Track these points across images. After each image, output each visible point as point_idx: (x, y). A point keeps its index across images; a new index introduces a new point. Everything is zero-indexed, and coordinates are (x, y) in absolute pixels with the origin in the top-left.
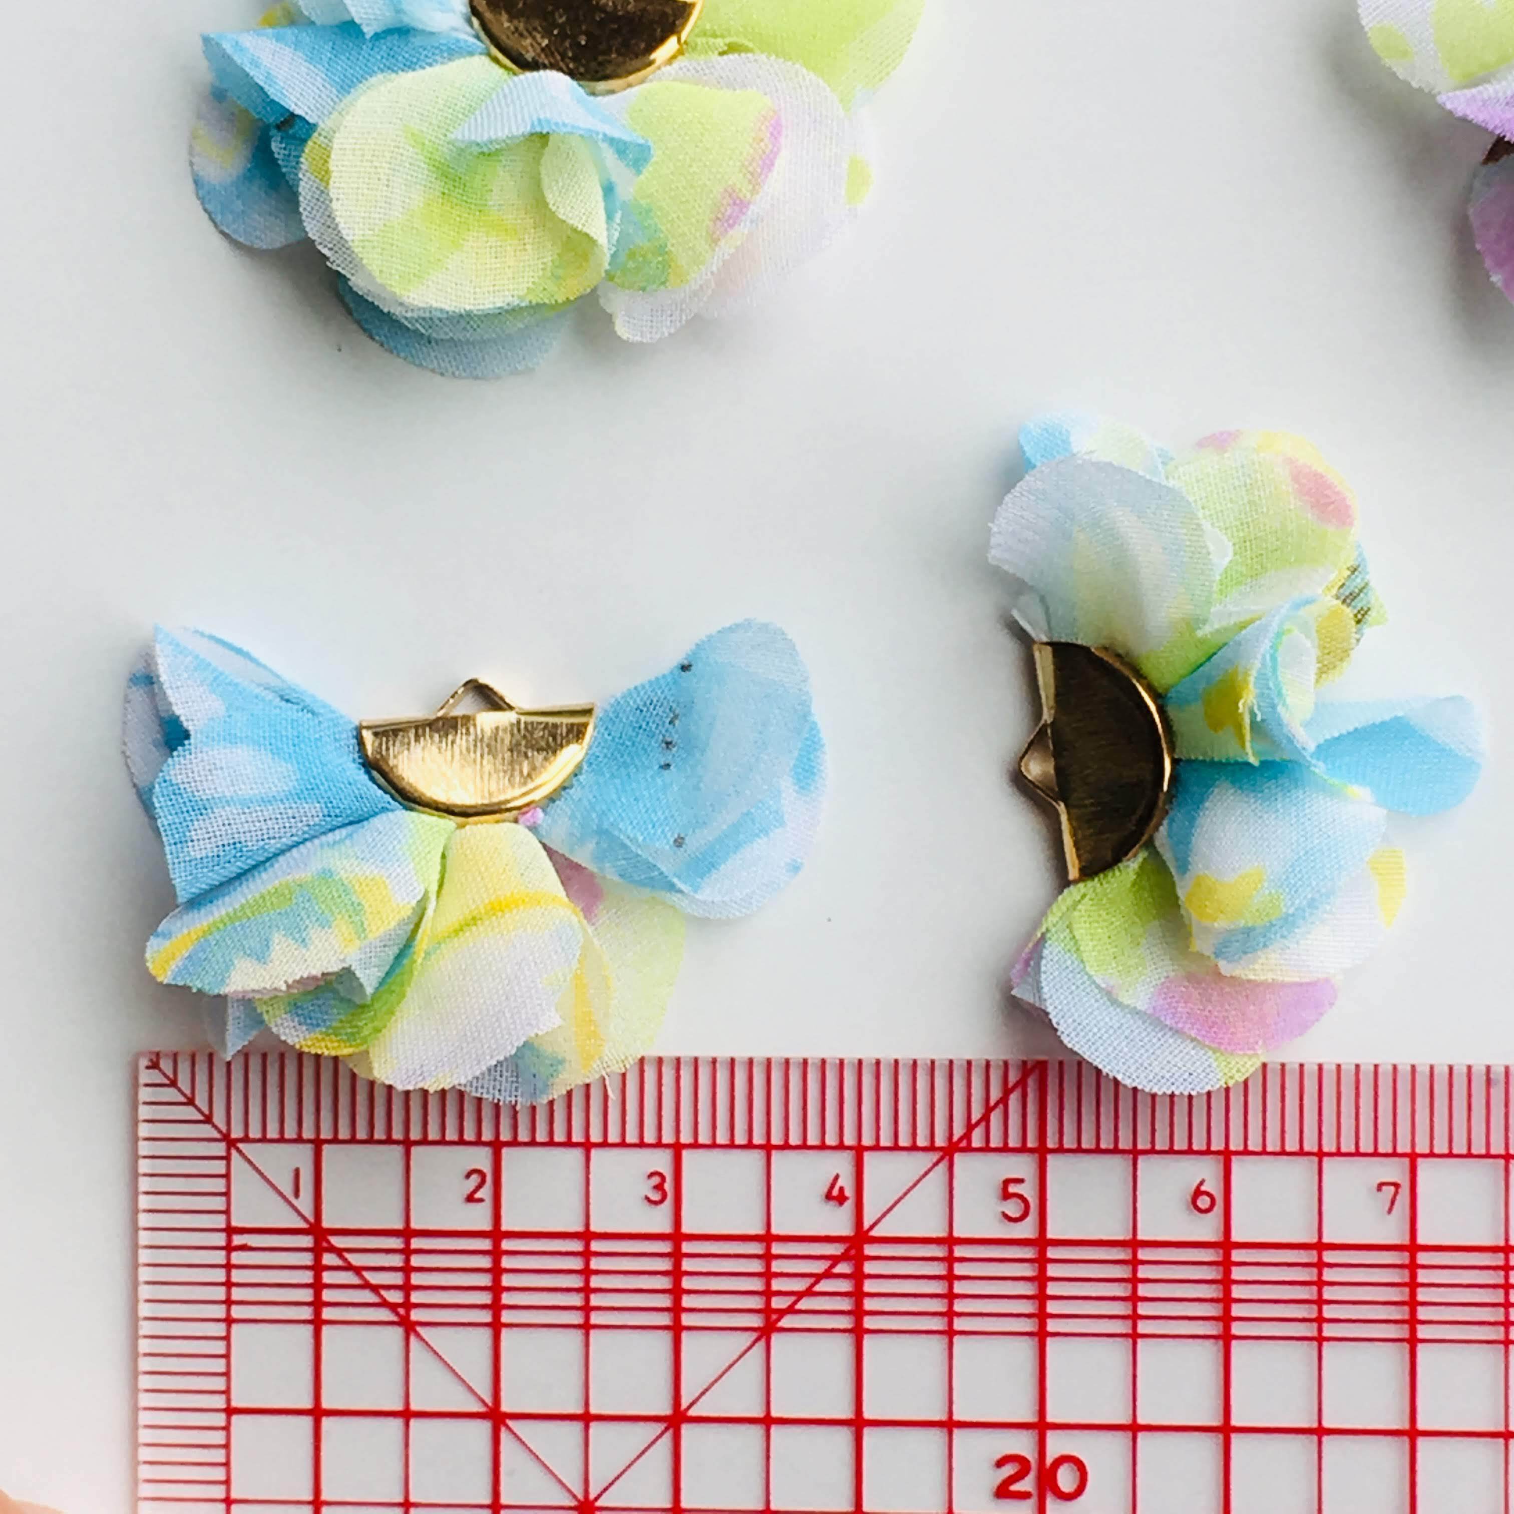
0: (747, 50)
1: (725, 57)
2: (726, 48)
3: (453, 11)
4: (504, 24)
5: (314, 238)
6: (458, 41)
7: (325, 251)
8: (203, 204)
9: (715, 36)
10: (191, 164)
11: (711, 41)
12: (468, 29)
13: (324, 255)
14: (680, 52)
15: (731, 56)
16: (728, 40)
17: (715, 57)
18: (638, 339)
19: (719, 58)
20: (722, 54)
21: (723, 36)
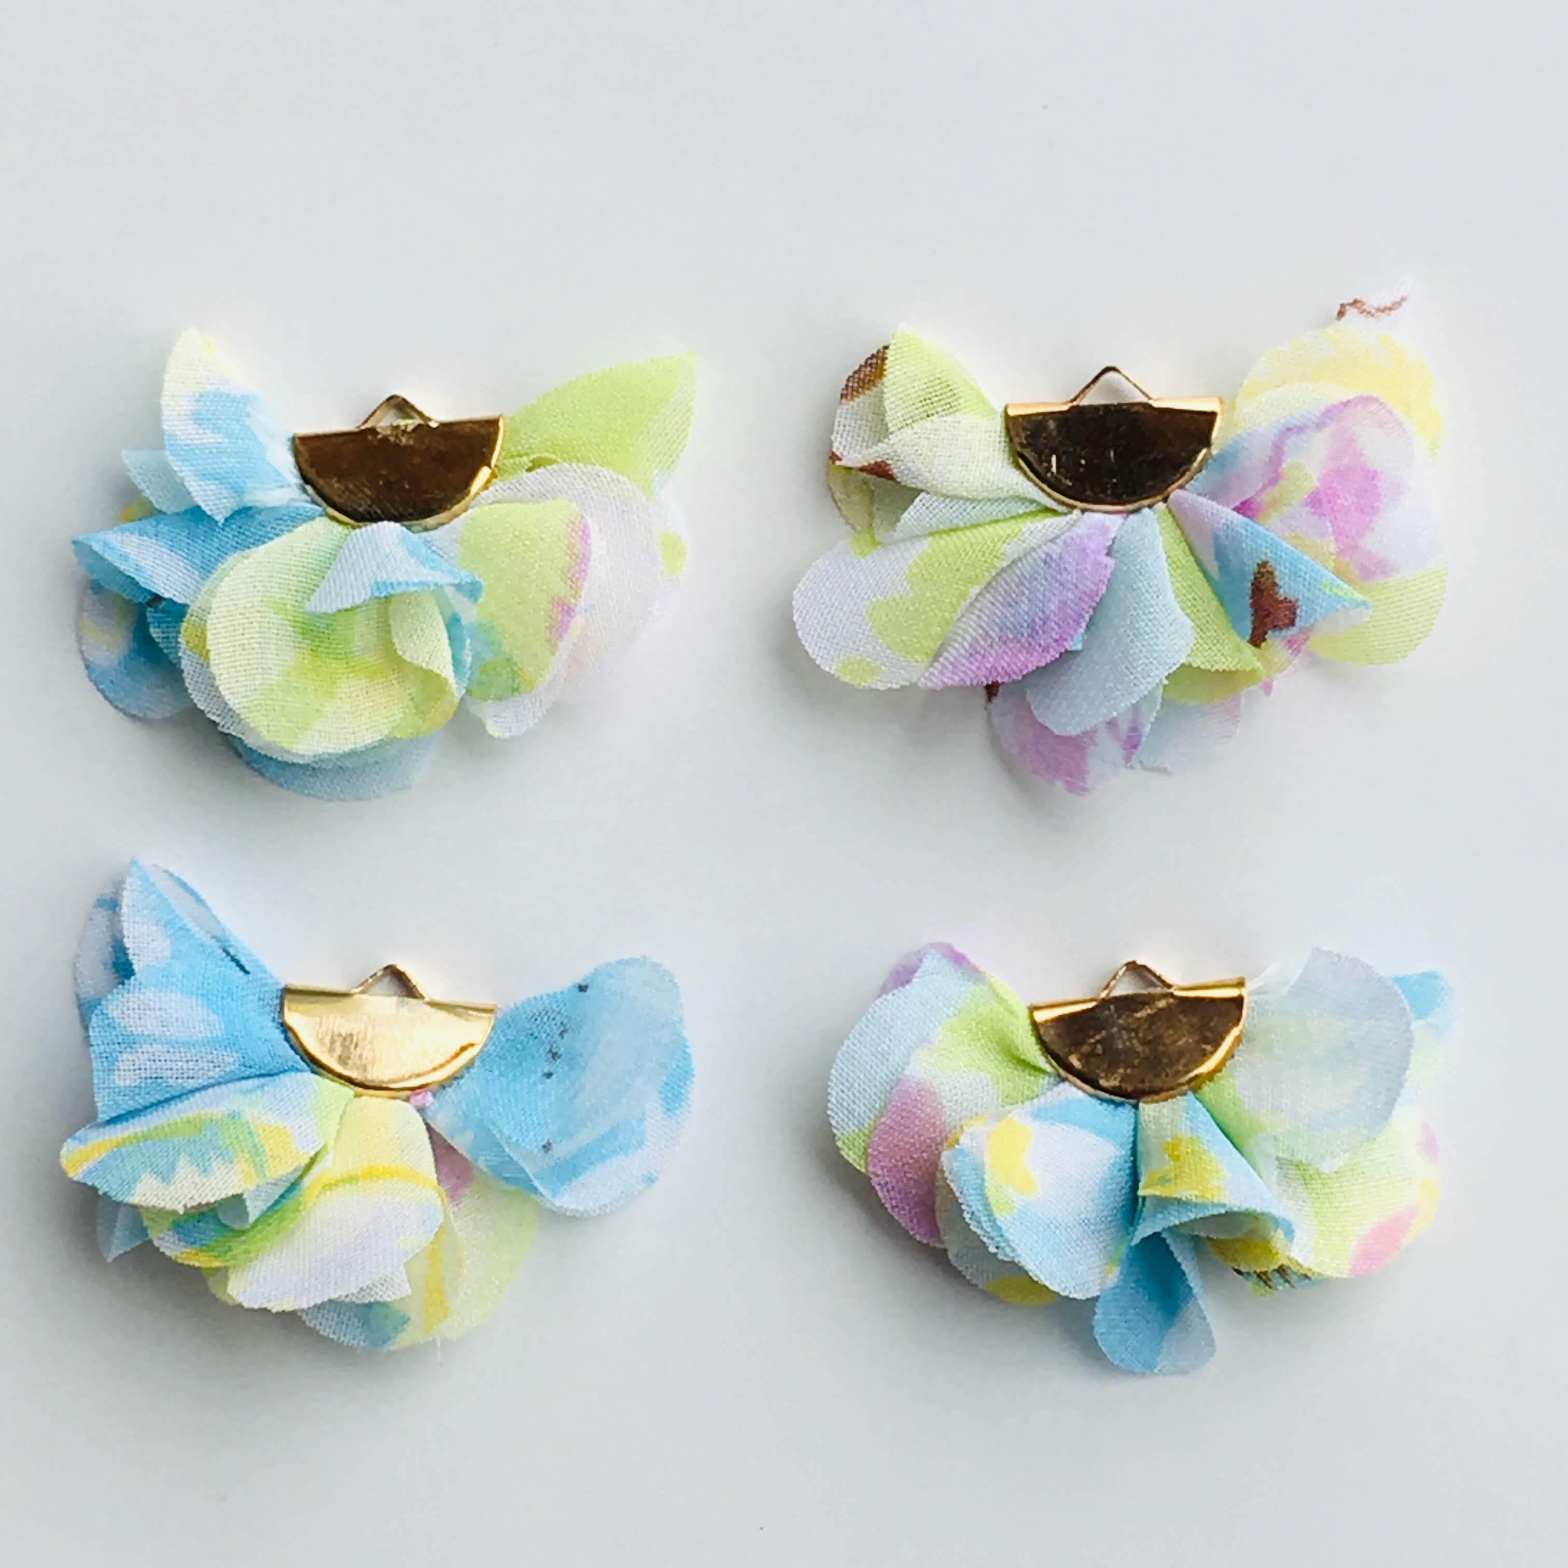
0: (551, 462)
1: (533, 473)
2: (530, 465)
3: (289, 485)
4: (334, 486)
5: (202, 708)
6: (297, 508)
7: (214, 718)
8: (96, 684)
9: (521, 456)
10: (82, 652)
11: (517, 460)
12: (305, 497)
13: (214, 722)
14: (494, 475)
15: (538, 470)
16: (533, 457)
17: (525, 475)
18: (507, 735)
19: (530, 474)
20: (529, 470)
21: (527, 454)
